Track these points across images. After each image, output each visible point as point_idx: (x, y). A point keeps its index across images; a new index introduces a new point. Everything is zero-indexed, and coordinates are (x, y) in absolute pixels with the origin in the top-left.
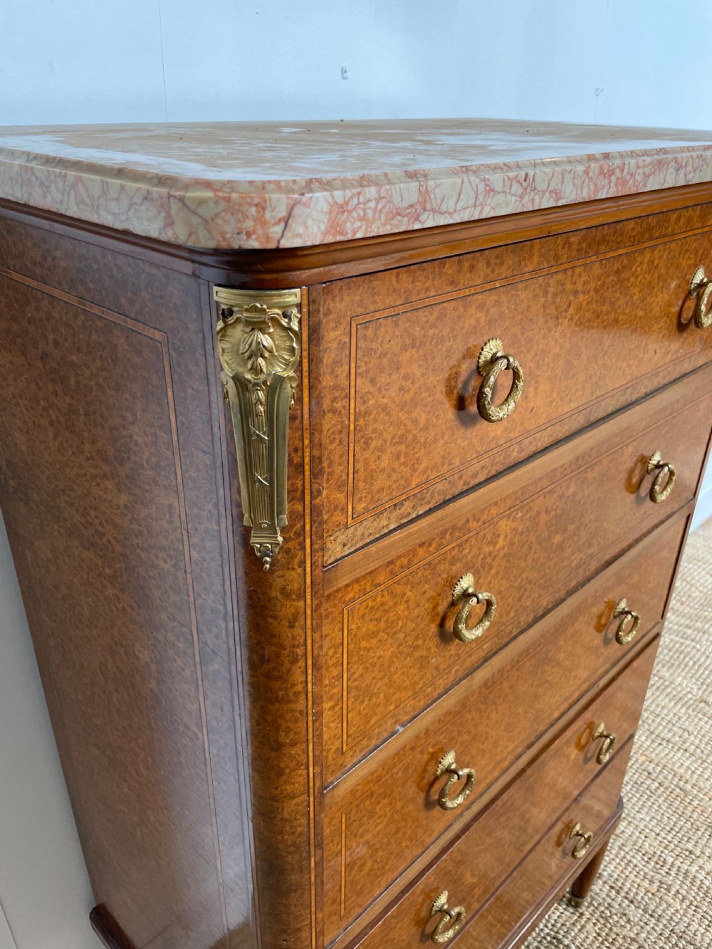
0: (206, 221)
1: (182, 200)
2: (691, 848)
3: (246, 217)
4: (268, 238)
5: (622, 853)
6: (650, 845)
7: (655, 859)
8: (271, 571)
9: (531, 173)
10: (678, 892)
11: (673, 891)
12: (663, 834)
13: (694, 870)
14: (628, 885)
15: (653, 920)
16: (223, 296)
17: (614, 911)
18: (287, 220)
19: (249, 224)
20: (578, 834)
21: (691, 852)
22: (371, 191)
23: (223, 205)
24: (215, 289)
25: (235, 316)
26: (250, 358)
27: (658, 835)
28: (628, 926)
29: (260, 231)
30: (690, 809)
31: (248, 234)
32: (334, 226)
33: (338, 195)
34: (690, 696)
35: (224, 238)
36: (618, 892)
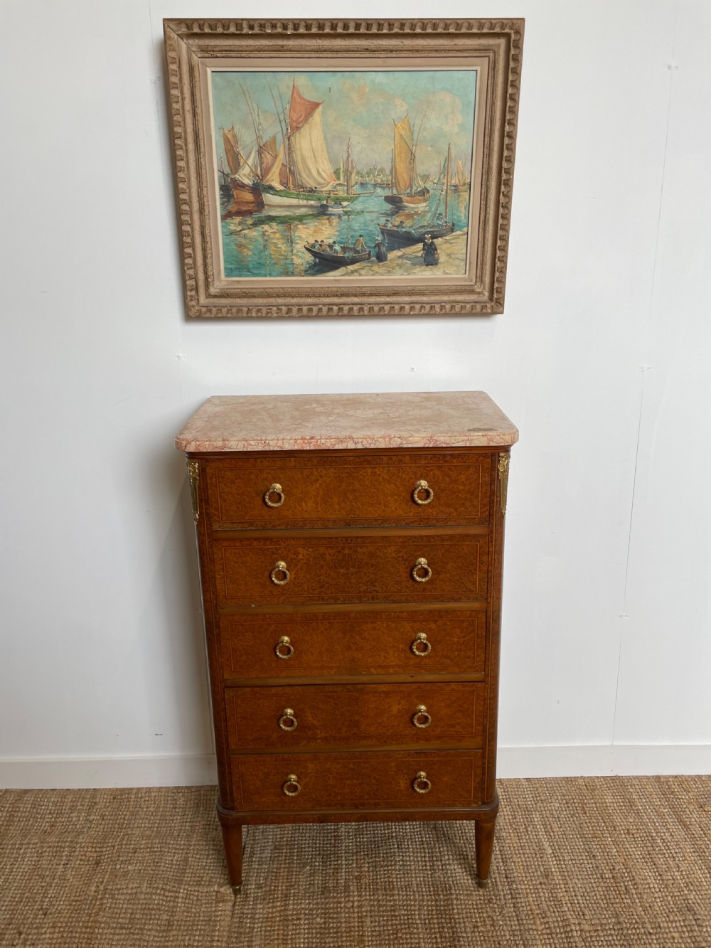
2: (587, 914)
9: (267, 442)
10: (548, 923)
11: (545, 920)
12: (579, 898)
15: (516, 922)
18: (185, 447)
21: (583, 915)
22: (208, 443)
27: (576, 896)
28: (498, 914)
32: (196, 448)
33: (198, 443)
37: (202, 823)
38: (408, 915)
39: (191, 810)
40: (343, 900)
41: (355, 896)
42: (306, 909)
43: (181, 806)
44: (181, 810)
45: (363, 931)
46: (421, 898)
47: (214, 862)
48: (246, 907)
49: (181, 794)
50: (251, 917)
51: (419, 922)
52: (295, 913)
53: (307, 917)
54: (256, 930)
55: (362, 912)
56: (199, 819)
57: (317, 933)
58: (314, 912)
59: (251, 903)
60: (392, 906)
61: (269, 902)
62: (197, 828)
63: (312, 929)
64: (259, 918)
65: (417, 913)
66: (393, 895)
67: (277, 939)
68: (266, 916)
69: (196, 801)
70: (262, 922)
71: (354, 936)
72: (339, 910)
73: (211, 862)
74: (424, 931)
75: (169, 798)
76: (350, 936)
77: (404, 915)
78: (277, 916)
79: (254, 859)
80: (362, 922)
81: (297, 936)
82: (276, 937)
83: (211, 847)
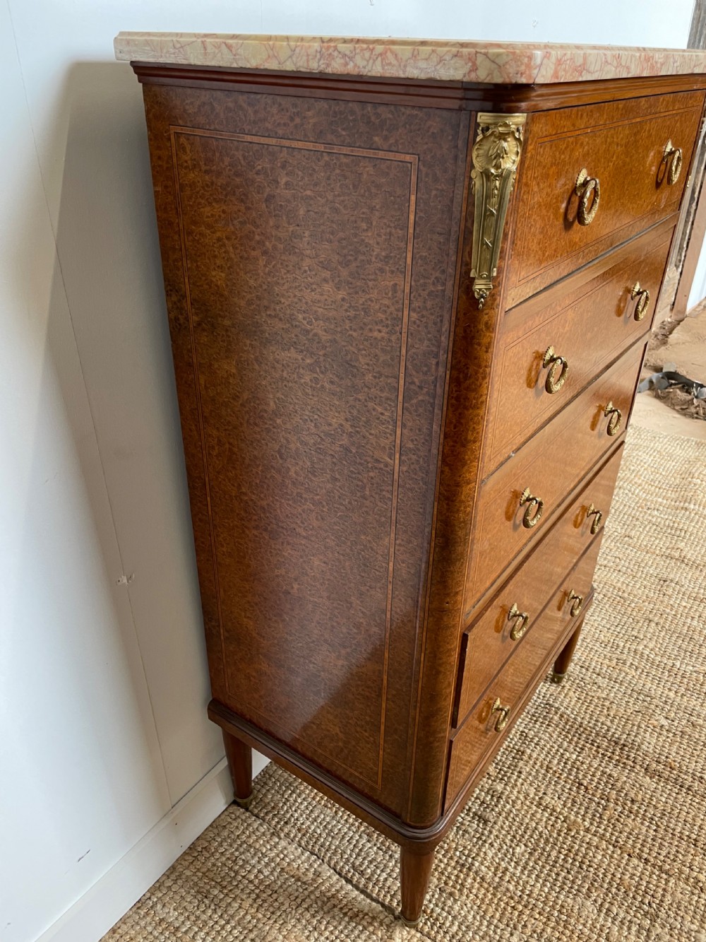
0: (500, 66)
1: (486, 54)
2: (636, 634)
3: (522, 64)
4: (530, 76)
5: (585, 644)
6: (605, 636)
7: (610, 645)
8: (483, 311)
10: (632, 664)
11: (628, 664)
12: (613, 628)
13: (641, 648)
14: (594, 664)
15: (617, 684)
16: (483, 118)
17: (587, 682)
18: (540, 67)
19: (523, 68)
20: (574, 598)
21: (636, 637)
23: (511, 56)
24: (479, 114)
25: (490, 131)
26: (495, 158)
27: (609, 629)
28: (600, 691)
29: (527, 72)
30: (630, 609)
31: (522, 74)
34: (616, 534)
35: (508, 77)
36: (587, 670)
37: (246, 905)
38: (560, 761)
39: (203, 907)
40: (508, 807)
41: (511, 792)
42: (496, 854)
43: (182, 919)
44: (188, 924)
45: (560, 813)
46: (548, 735)
47: (336, 928)
48: (448, 924)
49: (159, 906)
50: (467, 927)
51: (574, 756)
52: (493, 869)
53: (507, 860)
54: (491, 932)
55: (534, 799)
56: (236, 905)
57: (536, 863)
58: (505, 847)
59: (445, 914)
60: (541, 767)
61: (460, 890)
62: (249, 917)
63: (527, 863)
64: (474, 917)
65: (562, 751)
66: (530, 757)
67: (521, 913)
68: (475, 907)
69: (193, 892)
70: (483, 917)
71: (562, 826)
72: (518, 820)
73: (332, 933)
74: (589, 759)
75: (150, 929)
76: (560, 831)
77: (558, 764)
78: (485, 894)
79: (369, 871)
80: (547, 807)
81: (529, 888)
82: (516, 913)
83: (308, 916)
